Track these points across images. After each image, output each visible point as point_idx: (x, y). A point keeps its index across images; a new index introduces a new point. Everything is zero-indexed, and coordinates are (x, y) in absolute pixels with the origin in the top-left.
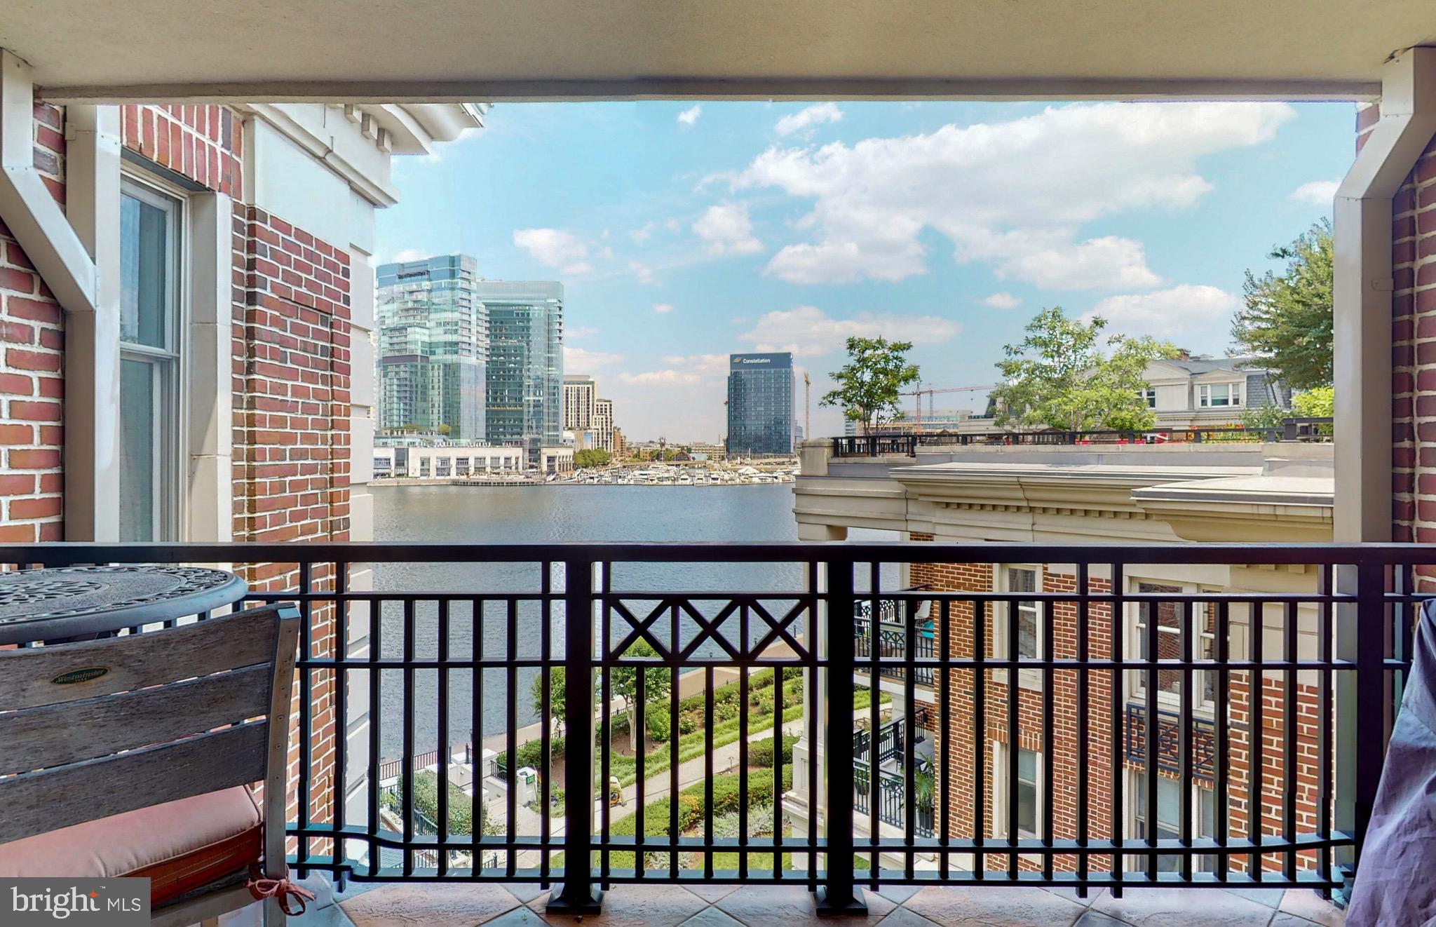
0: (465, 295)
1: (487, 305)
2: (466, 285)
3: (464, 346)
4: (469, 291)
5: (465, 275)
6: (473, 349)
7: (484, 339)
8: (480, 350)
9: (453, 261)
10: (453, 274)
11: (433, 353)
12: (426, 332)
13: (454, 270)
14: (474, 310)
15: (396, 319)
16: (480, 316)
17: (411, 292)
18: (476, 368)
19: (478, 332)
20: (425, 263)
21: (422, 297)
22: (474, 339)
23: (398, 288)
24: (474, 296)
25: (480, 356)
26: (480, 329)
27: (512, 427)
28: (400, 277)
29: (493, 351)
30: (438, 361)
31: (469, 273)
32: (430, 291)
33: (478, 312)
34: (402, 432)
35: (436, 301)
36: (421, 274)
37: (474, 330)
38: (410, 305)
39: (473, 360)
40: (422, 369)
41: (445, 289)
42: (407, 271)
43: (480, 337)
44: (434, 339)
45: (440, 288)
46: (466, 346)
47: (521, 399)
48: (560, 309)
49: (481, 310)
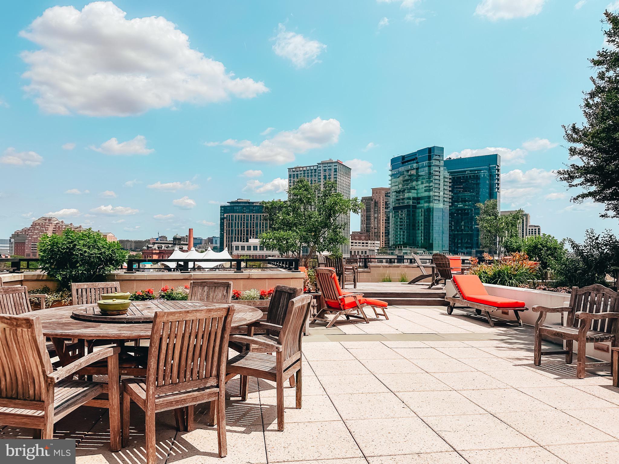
0: (437, 169)
1: (451, 173)
2: (437, 163)
3: (436, 198)
4: (439, 167)
5: (437, 157)
6: (441, 199)
7: (448, 193)
8: (445, 199)
9: (430, 150)
10: (430, 158)
11: (419, 203)
12: (415, 191)
13: (431, 155)
14: (442, 177)
15: (400, 186)
16: (446, 180)
17: (408, 171)
18: (442, 210)
19: (444, 189)
20: (415, 154)
21: (414, 172)
22: (442, 193)
23: (402, 169)
24: (442, 169)
25: (446, 203)
26: (446, 188)
27: (467, 243)
28: (403, 163)
29: (454, 200)
30: (421, 207)
31: (439, 156)
32: (417, 169)
33: (444, 178)
34: (401, 247)
35: (420, 174)
36: (413, 160)
37: (442, 189)
38: (407, 178)
39: (441, 206)
40: (412, 212)
41: (426, 166)
42: (406, 159)
43: (446, 192)
44: (419, 195)
45: (423, 167)
46: (437, 198)
47: (472, 227)
48: (498, 170)
49: (446, 176)
